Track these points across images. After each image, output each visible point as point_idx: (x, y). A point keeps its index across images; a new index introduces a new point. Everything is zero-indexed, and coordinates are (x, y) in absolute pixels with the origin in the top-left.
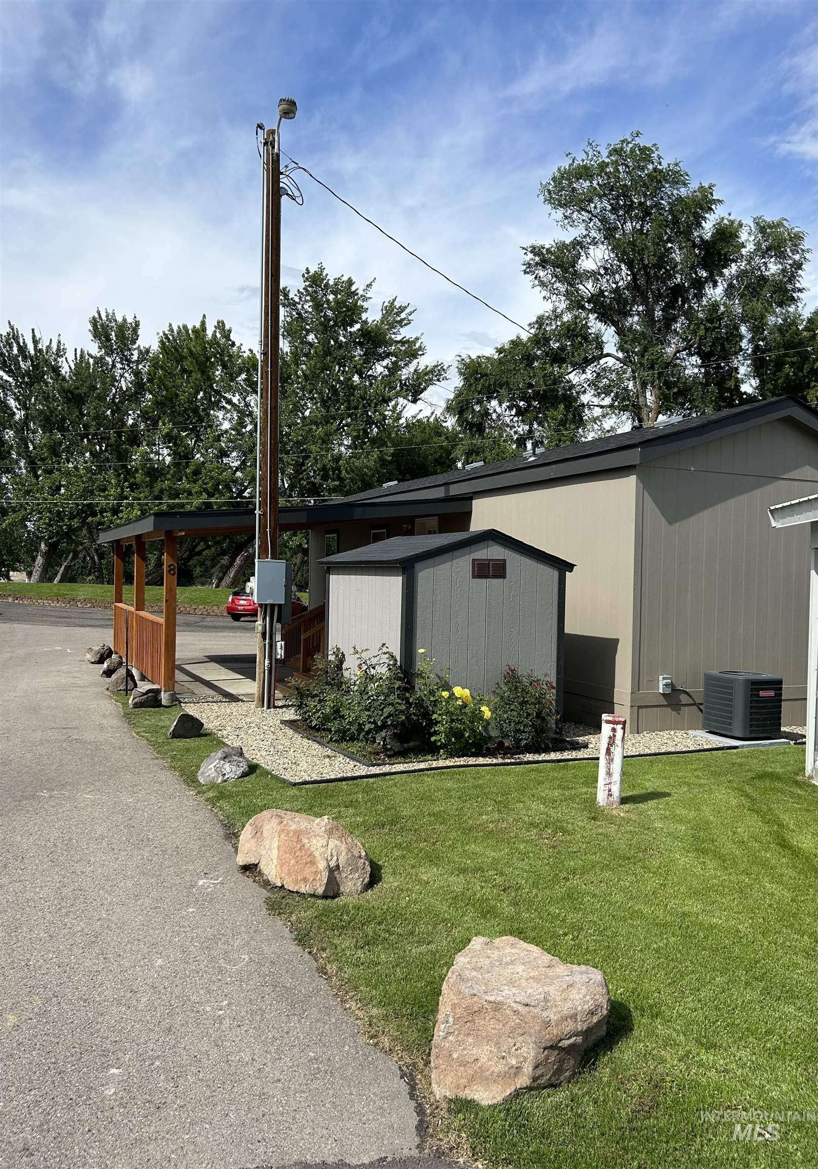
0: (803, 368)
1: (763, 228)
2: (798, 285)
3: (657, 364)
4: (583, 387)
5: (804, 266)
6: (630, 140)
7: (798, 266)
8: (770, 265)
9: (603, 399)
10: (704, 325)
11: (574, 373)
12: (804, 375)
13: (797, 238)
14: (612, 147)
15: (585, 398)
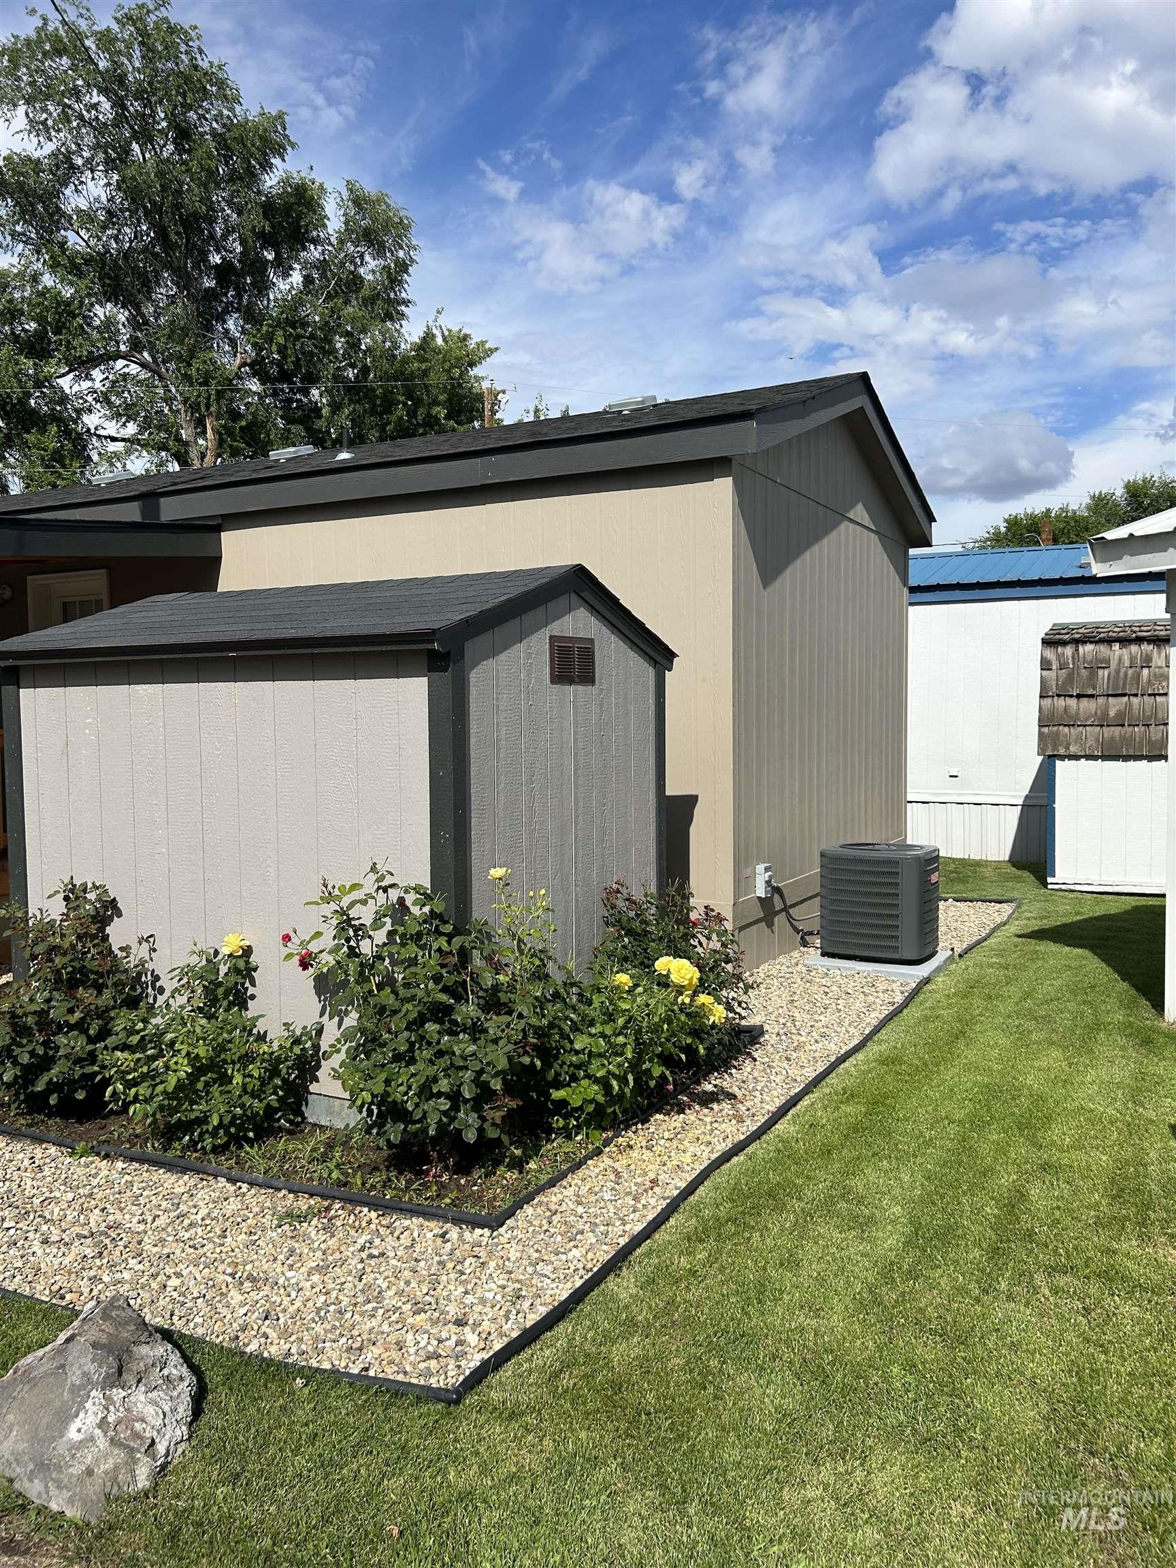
0: (416, 412)
1: (359, 201)
2: (404, 295)
3: (213, 379)
4: (86, 401)
5: (411, 270)
6: (151, 7)
7: (403, 267)
8: (367, 258)
9: (124, 424)
10: (283, 328)
11: (71, 376)
12: (418, 423)
13: (403, 227)
14: (126, 11)
15: (91, 421)
